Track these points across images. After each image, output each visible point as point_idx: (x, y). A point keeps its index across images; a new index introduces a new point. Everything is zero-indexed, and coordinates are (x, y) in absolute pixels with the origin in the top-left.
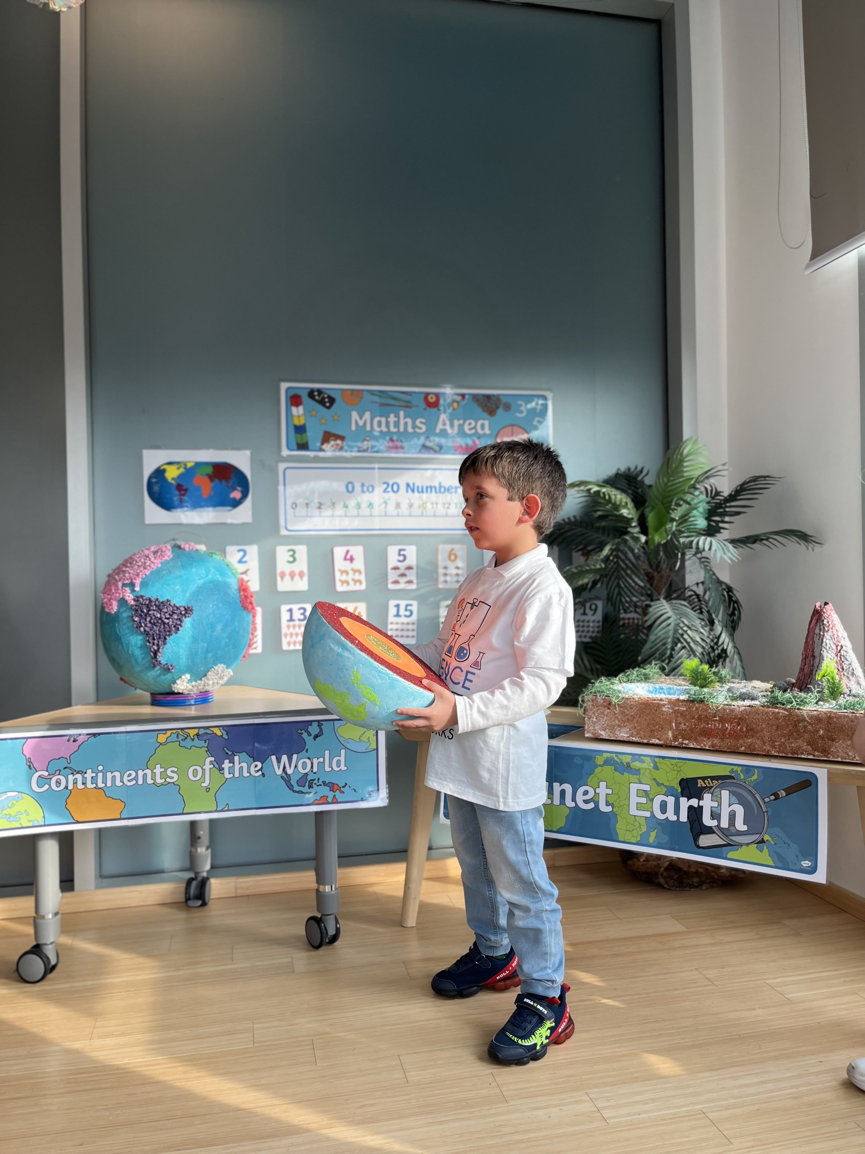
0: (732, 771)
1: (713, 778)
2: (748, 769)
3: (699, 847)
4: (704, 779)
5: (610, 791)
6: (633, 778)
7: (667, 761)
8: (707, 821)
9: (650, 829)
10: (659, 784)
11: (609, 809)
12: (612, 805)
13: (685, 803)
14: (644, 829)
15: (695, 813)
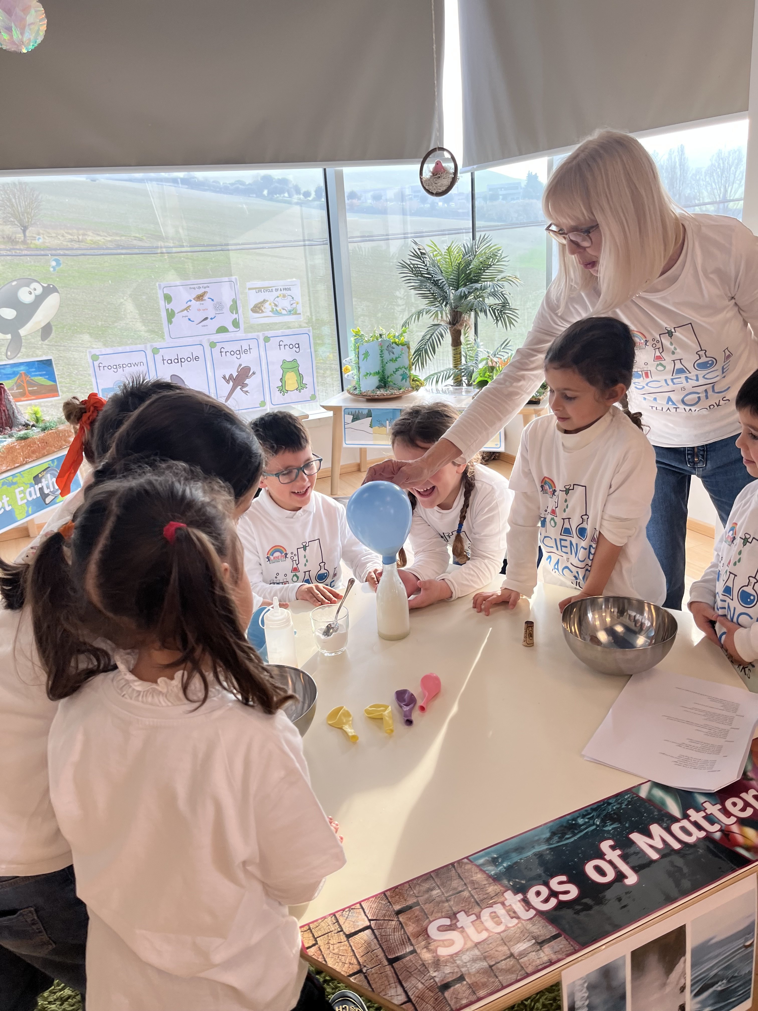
0: (49, 464)
1: (43, 471)
2: (53, 461)
3: (47, 504)
4: (40, 473)
5: (8, 499)
6: (16, 486)
7: (26, 472)
8: (46, 491)
9: (28, 507)
10: (26, 484)
11: (10, 507)
12: (11, 505)
13: (37, 487)
14: (26, 509)
15: (41, 489)
